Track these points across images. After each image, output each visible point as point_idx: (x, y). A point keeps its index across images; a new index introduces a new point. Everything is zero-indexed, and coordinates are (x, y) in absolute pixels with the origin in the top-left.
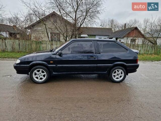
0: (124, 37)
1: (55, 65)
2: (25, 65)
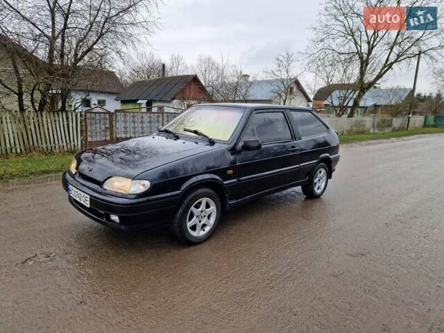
0: (174, 99)
1: (236, 180)
2: (169, 194)
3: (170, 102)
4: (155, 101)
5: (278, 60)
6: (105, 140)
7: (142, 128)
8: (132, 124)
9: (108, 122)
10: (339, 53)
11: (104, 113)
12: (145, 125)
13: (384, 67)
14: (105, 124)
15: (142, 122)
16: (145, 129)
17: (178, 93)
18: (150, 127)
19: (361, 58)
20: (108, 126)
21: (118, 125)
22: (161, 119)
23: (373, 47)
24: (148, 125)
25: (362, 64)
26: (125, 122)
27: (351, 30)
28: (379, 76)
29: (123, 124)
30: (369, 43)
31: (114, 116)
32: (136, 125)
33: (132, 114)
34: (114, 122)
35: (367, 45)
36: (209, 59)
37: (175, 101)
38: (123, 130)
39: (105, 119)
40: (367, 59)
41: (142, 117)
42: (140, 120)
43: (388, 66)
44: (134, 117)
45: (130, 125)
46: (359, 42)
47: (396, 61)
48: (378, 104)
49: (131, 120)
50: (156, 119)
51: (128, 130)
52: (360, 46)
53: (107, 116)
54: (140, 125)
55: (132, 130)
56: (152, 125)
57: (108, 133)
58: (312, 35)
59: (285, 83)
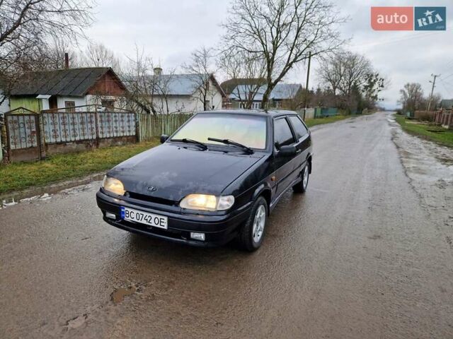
0: (87, 94)
3: (82, 97)
4: (61, 96)
5: (195, 55)
6: (32, 147)
7: (74, 130)
8: (62, 127)
9: (34, 125)
10: (249, 51)
11: (29, 115)
12: (76, 127)
13: (286, 66)
14: (30, 128)
15: (73, 124)
16: (77, 132)
17: (92, 88)
18: (83, 129)
19: (267, 56)
20: (34, 130)
21: (46, 128)
22: (94, 119)
23: (277, 48)
24: (81, 126)
25: (269, 62)
26: (54, 124)
27: (258, 30)
28: (283, 74)
29: (52, 127)
30: (274, 44)
31: (41, 118)
32: (67, 127)
33: (61, 115)
34: (41, 126)
35: (272, 45)
36: (102, 47)
37: (89, 97)
38: (52, 133)
39: (30, 122)
40: (273, 58)
41: (73, 118)
42: (71, 122)
43: (289, 65)
44: (63, 118)
45: (60, 128)
46: (264, 42)
47: (295, 61)
48: (276, 98)
49: (61, 121)
50: (89, 120)
51: (58, 133)
52: (266, 46)
53: (33, 118)
54: (71, 127)
55: (63, 133)
56: (85, 126)
57: (35, 138)
58: (224, 31)
59: (204, 79)
